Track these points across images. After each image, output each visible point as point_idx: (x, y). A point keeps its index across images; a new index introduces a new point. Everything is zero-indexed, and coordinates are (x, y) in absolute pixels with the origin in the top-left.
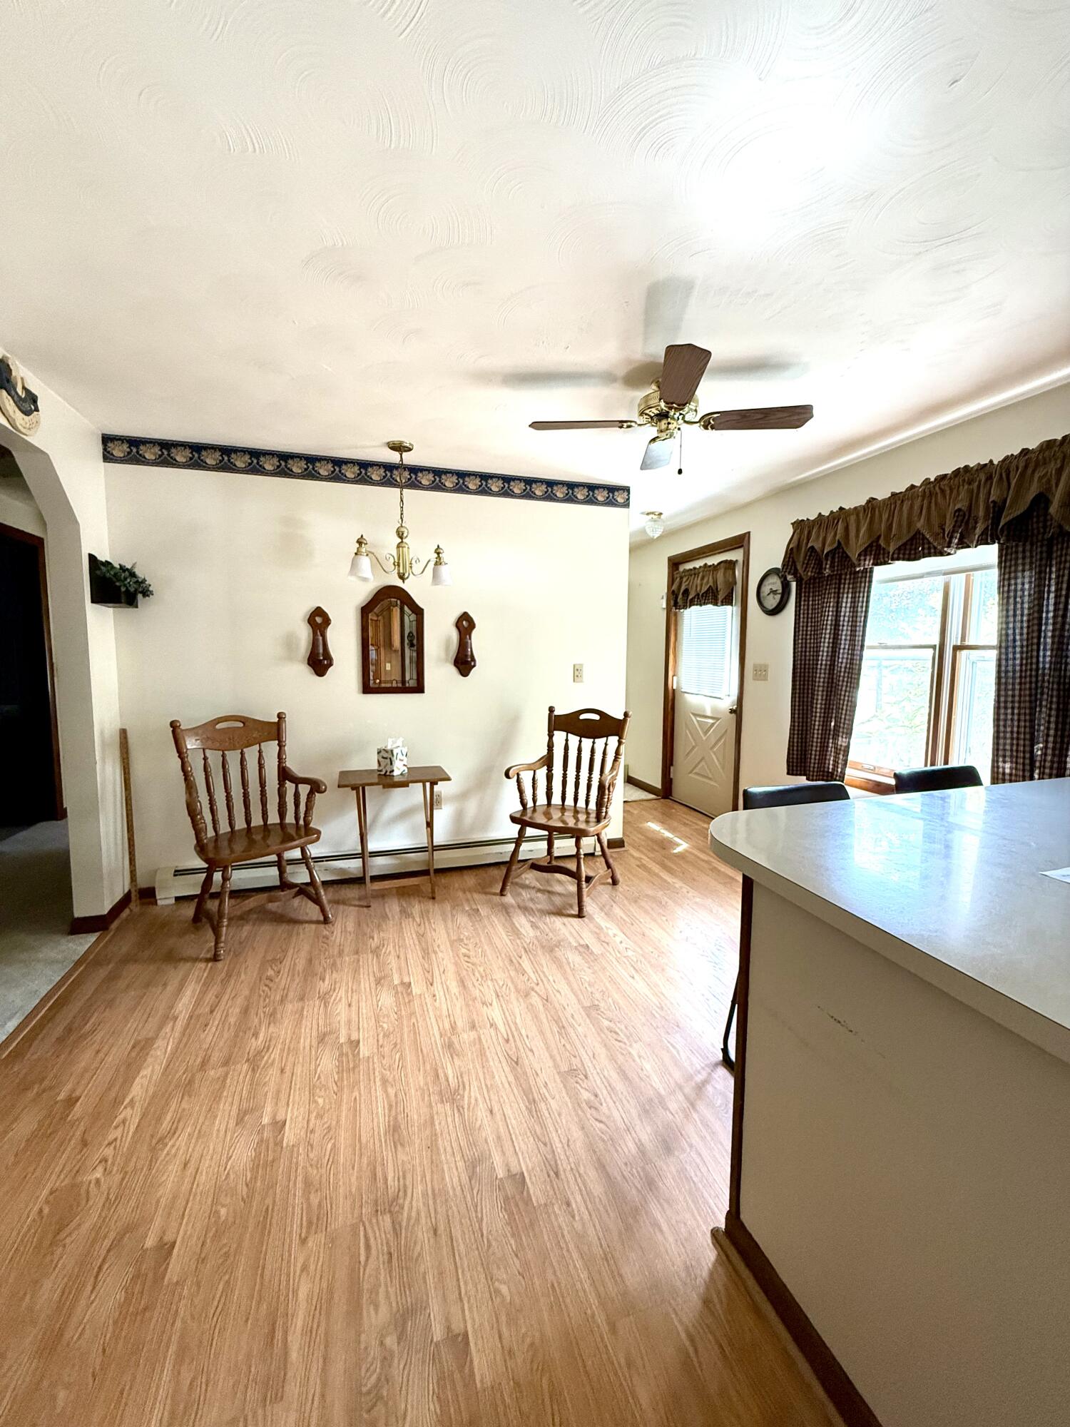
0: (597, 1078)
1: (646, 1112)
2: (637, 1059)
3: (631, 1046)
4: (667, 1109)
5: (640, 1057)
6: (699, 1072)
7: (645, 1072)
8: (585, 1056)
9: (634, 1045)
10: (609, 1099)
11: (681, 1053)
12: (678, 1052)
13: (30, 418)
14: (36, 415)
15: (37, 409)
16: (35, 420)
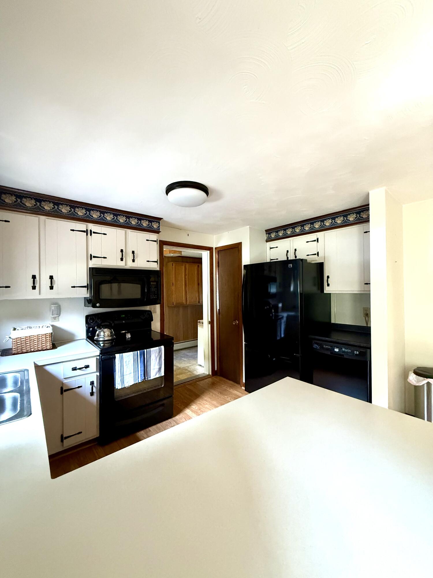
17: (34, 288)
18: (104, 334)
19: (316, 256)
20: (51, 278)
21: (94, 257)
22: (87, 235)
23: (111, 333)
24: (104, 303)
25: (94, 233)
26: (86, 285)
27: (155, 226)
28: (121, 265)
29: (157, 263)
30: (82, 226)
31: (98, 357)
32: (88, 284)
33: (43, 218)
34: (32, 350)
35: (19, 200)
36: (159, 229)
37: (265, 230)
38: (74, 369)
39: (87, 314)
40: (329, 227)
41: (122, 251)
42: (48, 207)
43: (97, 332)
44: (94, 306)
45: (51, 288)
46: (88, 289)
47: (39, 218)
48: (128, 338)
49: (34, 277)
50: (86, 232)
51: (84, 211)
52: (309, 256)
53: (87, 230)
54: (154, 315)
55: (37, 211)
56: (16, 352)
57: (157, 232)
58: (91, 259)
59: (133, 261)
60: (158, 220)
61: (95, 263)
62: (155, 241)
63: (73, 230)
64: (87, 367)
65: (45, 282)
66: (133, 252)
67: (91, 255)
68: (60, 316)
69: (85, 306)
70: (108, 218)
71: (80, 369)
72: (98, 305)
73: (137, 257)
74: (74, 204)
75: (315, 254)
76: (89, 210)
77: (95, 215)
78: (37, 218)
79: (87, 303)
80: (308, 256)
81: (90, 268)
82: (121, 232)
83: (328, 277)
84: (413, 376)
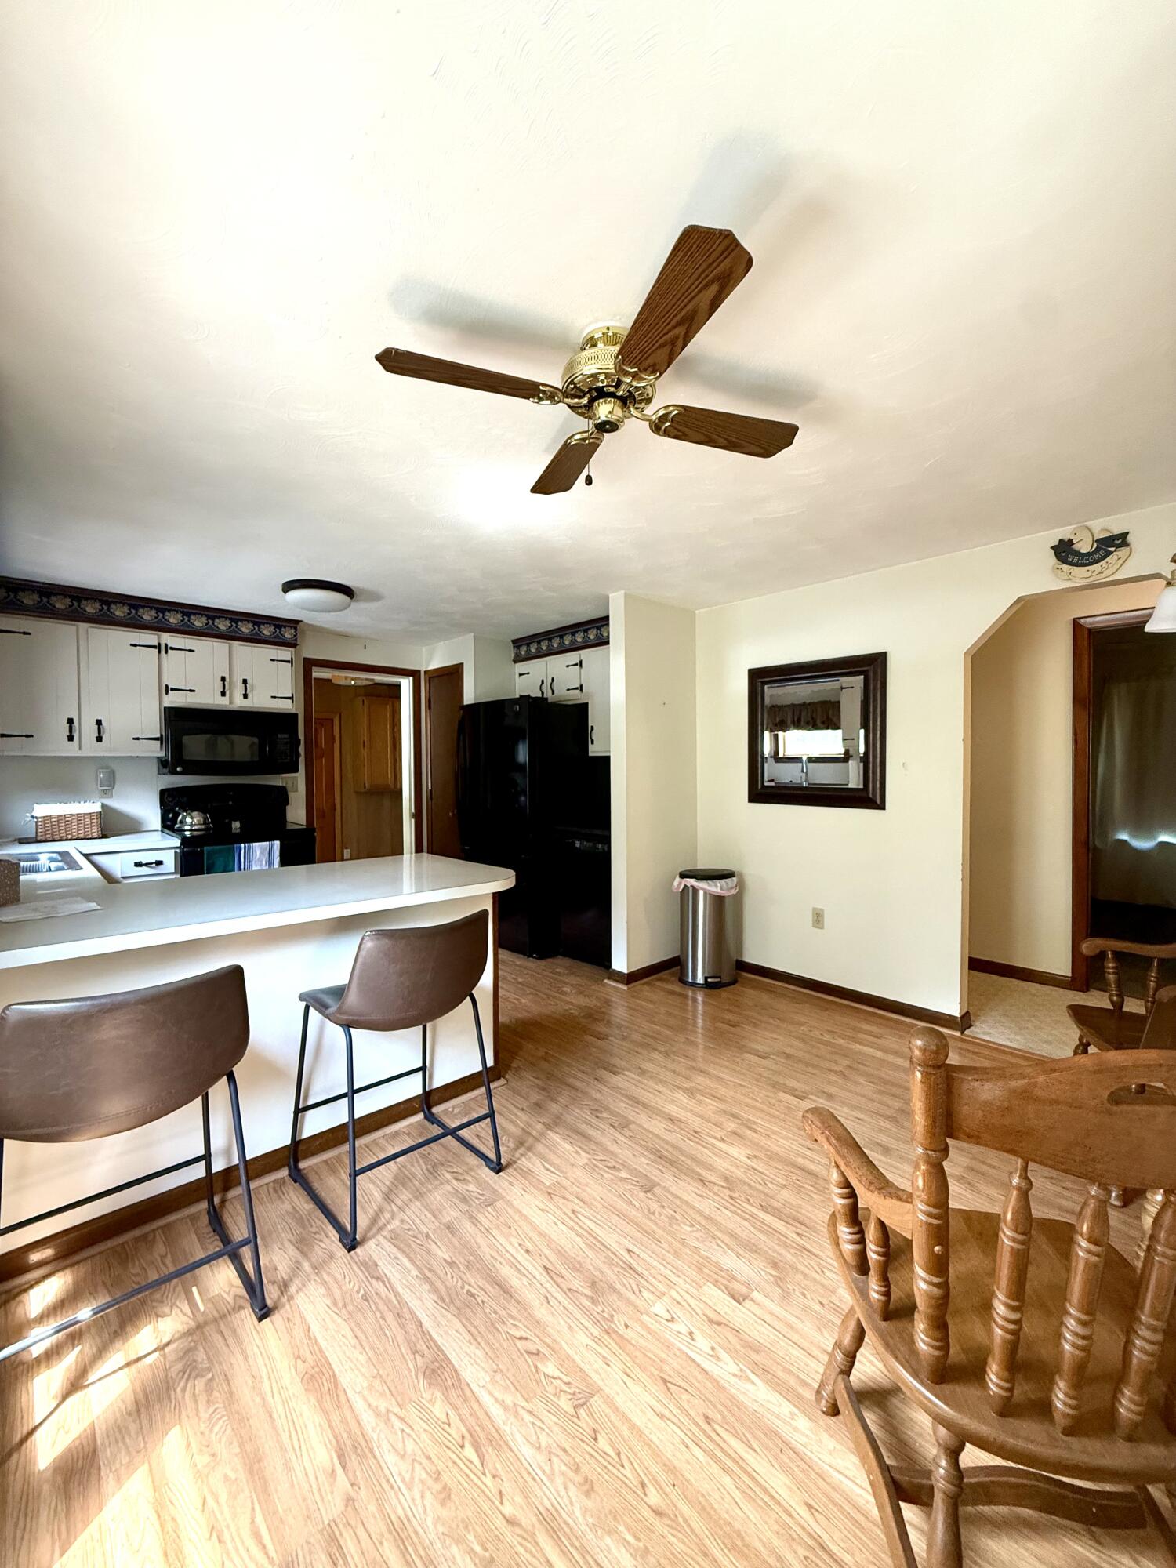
0: (604, 1127)
1: (558, 1118)
2: (579, 1150)
3: (590, 1159)
4: (544, 1124)
5: (577, 1152)
6: (522, 1155)
8: (622, 1139)
9: (586, 1161)
10: (587, 1117)
12: (544, 1166)
13: (1103, 563)
14: (1123, 552)
15: (1125, 544)
16: (1116, 558)
17: (71, 738)
18: (192, 822)
19: (580, 691)
20: (99, 723)
21: (172, 689)
22: (159, 652)
23: (205, 819)
24: (191, 768)
25: (172, 648)
26: (159, 736)
27: (288, 634)
28: (222, 703)
29: (290, 701)
30: (151, 638)
31: (178, 851)
32: (161, 735)
33: (83, 626)
34: (70, 837)
35: (45, 600)
36: (296, 640)
37: (513, 641)
38: (138, 864)
39: (163, 787)
41: (223, 679)
42: (91, 608)
43: (180, 818)
44: (174, 772)
45: (99, 739)
46: (161, 743)
47: (77, 626)
48: (236, 829)
49: (70, 721)
50: (158, 647)
51: (153, 613)
52: (570, 692)
53: (159, 644)
54: (291, 795)
55: (74, 615)
56: (43, 838)
57: (292, 644)
58: (167, 693)
59: (245, 696)
60: (294, 624)
61: (174, 700)
62: (288, 662)
63: (135, 645)
64: (159, 863)
65: (88, 730)
66: (245, 682)
67: (167, 686)
68: (113, 788)
69: (159, 773)
70: (197, 624)
71: (147, 865)
72: (179, 769)
73: (252, 690)
74: (136, 603)
75: (577, 688)
76: (163, 611)
77: (174, 619)
78: (74, 628)
79: (161, 767)
81: (165, 708)
82: (220, 647)
83: (593, 728)
84: (678, 879)
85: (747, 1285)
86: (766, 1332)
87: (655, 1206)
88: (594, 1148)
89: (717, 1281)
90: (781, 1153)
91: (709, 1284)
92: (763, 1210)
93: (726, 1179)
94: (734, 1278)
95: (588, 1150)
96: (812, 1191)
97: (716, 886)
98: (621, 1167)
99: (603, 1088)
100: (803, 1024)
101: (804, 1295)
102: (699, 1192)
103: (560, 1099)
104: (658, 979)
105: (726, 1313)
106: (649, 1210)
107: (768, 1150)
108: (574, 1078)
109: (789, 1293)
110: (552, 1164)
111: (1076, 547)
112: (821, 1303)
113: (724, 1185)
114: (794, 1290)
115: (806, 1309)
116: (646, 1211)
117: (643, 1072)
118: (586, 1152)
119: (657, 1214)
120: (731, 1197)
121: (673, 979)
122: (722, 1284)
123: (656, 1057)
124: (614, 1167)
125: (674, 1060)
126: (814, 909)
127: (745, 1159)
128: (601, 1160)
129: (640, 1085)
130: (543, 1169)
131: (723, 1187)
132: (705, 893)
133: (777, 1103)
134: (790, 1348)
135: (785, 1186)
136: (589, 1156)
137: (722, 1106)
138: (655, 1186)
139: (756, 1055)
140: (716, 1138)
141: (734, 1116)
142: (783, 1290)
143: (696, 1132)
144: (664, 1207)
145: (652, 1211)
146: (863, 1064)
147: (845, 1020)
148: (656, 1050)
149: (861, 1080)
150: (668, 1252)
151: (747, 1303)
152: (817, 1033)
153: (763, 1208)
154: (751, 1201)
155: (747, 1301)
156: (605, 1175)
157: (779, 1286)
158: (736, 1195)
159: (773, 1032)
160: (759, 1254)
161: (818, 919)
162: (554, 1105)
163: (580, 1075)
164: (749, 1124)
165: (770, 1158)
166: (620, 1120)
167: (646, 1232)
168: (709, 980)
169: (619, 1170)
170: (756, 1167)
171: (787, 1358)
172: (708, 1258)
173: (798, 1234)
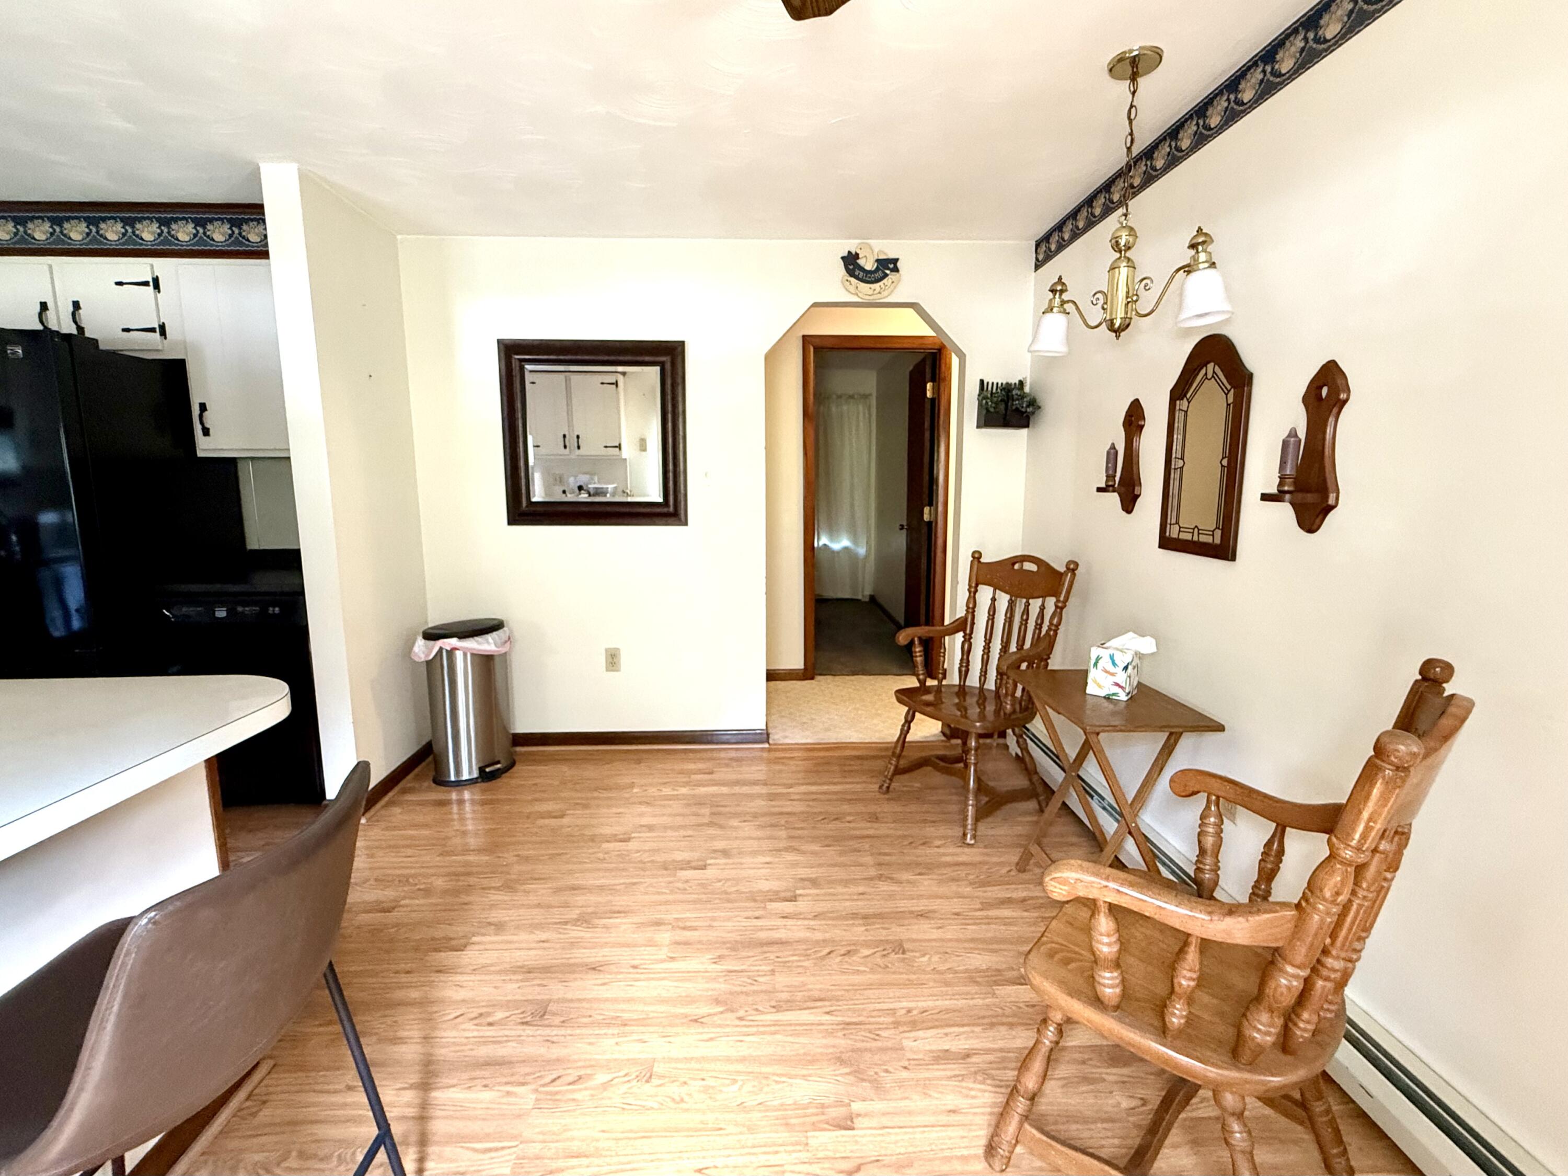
0: (513, 1033)
2: (508, 1088)
3: (536, 1091)
5: (508, 1093)
7: (479, 1088)
8: (554, 1033)
9: (534, 1096)
10: (475, 1034)
11: (470, 1154)
12: (475, 1150)
13: (881, 283)
14: (892, 277)
15: (896, 270)
16: (890, 281)
19: (157, 335)
40: (187, 246)
52: (132, 333)
75: (153, 330)
80: (125, 333)
83: (203, 407)
84: (420, 643)
85: (839, 1103)
86: (899, 1138)
87: (674, 1090)
88: (528, 1070)
89: (813, 1124)
90: (738, 938)
91: (809, 1134)
92: (778, 1011)
93: (717, 1002)
94: (823, 1106)
95: (521, 1080)
96: (799, 961)
97: (488, 643)
98: (589, 1071)
99: (459, 978)
100: (632, 785)
101: (887, 1071)
102: (705, 1037)
103: (406, 1034)
104: (404, 791)
105: (852, 1151)
106: (673, 1100)
107: (724, 943)
108: (399, 988)
109: (876, 1080)
110: (487, 1137)
111: (861, 262)
112: (905, 1068)
113: (721, 1009)
114: (876, 1073)
115: (901, 1084)
116: (672, 1105)
117: (499, 927)
118: (523, 1084)
119: (686, 1098)
120: (741, 1019)
121: (426, 784)
122: (820, 1122)
123: (495, 897)
124: (580, 1077)
125: (525, 891)
126: (607, 650)
127: (714, 966)
128: (554, 1080)
129: (513, 946)
130: (481, 1156)
131: (722, 1013)
132: (465, 655)
133: (686, 886)
134: (926, 1135)
135: (773, 971)
136: (533, 1087)
137: (636, 919)
138: (653, 1066)
139: (616, 841)
140: (663, 961)
141: (658, 923)
142: (870, 1082)
143: (635, 967)
144: (685, 1083)
145: (678, 1099)
146: (723, 806)
147: (668, 766)
148: (490, 888)
149: (735, 822)
150: (741, 1133)
151: (858, 1122)
152: (654, 790)
153: (777, 1008)
154: (761, 1008)
155: (855, 1120)
156: (577, 1096)
157: (863, 1080)
158: (741, 1013)
159: (609, 807)
160: (818, 1060)
161: (613, 660)
162: (403, 1048)
163: (404, 978)
164: (681, 924)
165: (733, 949)
166: (530, 1008)
167: (697, 1130)
168: (488, 770)
169: (590, 1077)
170: (731, 968)
171: (933, 1147)
172: (782, 1105)
173: (828, 1013)
